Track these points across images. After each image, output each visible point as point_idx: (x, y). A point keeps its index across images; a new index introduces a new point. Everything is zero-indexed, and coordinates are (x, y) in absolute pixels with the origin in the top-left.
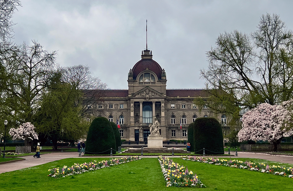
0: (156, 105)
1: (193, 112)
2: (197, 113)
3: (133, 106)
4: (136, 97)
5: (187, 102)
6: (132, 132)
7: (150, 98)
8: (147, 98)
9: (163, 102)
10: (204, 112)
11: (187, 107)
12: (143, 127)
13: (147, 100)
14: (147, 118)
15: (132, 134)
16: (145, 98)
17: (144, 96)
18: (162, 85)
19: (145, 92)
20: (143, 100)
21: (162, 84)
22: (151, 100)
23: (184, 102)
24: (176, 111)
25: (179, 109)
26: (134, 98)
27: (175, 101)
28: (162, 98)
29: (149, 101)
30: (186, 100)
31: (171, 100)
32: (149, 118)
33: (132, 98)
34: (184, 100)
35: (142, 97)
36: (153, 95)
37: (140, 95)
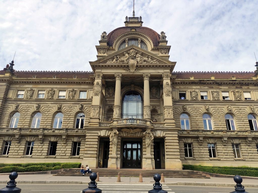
1: (225, 107)
2: (234, 109)
3: (100, 83)
4: (109, 63)
5: (209, 87)
7: (137, 66)
8: (133, 65)
12: (119, 129)
13: (132, 70)
14: (132, 116)
16: (127, 67)
17: (125, 62)
18: (161, 55)
19: (127, 55)
20: (123, 72)
21: (160, 53)
22: (139, 71)
23: (204, 88)
24: (190, 104)
25: (196, 100)
26: (102, 66)
27: (187, 87)
28: (166, 66)
29: (136, 73)
30: (208, 83)
31: (179, 83)
32: (136, 115)
33: (99, 66)
34: (205, 83)
35: (121, 64)
36: (145, 61)
37: (116, 60)
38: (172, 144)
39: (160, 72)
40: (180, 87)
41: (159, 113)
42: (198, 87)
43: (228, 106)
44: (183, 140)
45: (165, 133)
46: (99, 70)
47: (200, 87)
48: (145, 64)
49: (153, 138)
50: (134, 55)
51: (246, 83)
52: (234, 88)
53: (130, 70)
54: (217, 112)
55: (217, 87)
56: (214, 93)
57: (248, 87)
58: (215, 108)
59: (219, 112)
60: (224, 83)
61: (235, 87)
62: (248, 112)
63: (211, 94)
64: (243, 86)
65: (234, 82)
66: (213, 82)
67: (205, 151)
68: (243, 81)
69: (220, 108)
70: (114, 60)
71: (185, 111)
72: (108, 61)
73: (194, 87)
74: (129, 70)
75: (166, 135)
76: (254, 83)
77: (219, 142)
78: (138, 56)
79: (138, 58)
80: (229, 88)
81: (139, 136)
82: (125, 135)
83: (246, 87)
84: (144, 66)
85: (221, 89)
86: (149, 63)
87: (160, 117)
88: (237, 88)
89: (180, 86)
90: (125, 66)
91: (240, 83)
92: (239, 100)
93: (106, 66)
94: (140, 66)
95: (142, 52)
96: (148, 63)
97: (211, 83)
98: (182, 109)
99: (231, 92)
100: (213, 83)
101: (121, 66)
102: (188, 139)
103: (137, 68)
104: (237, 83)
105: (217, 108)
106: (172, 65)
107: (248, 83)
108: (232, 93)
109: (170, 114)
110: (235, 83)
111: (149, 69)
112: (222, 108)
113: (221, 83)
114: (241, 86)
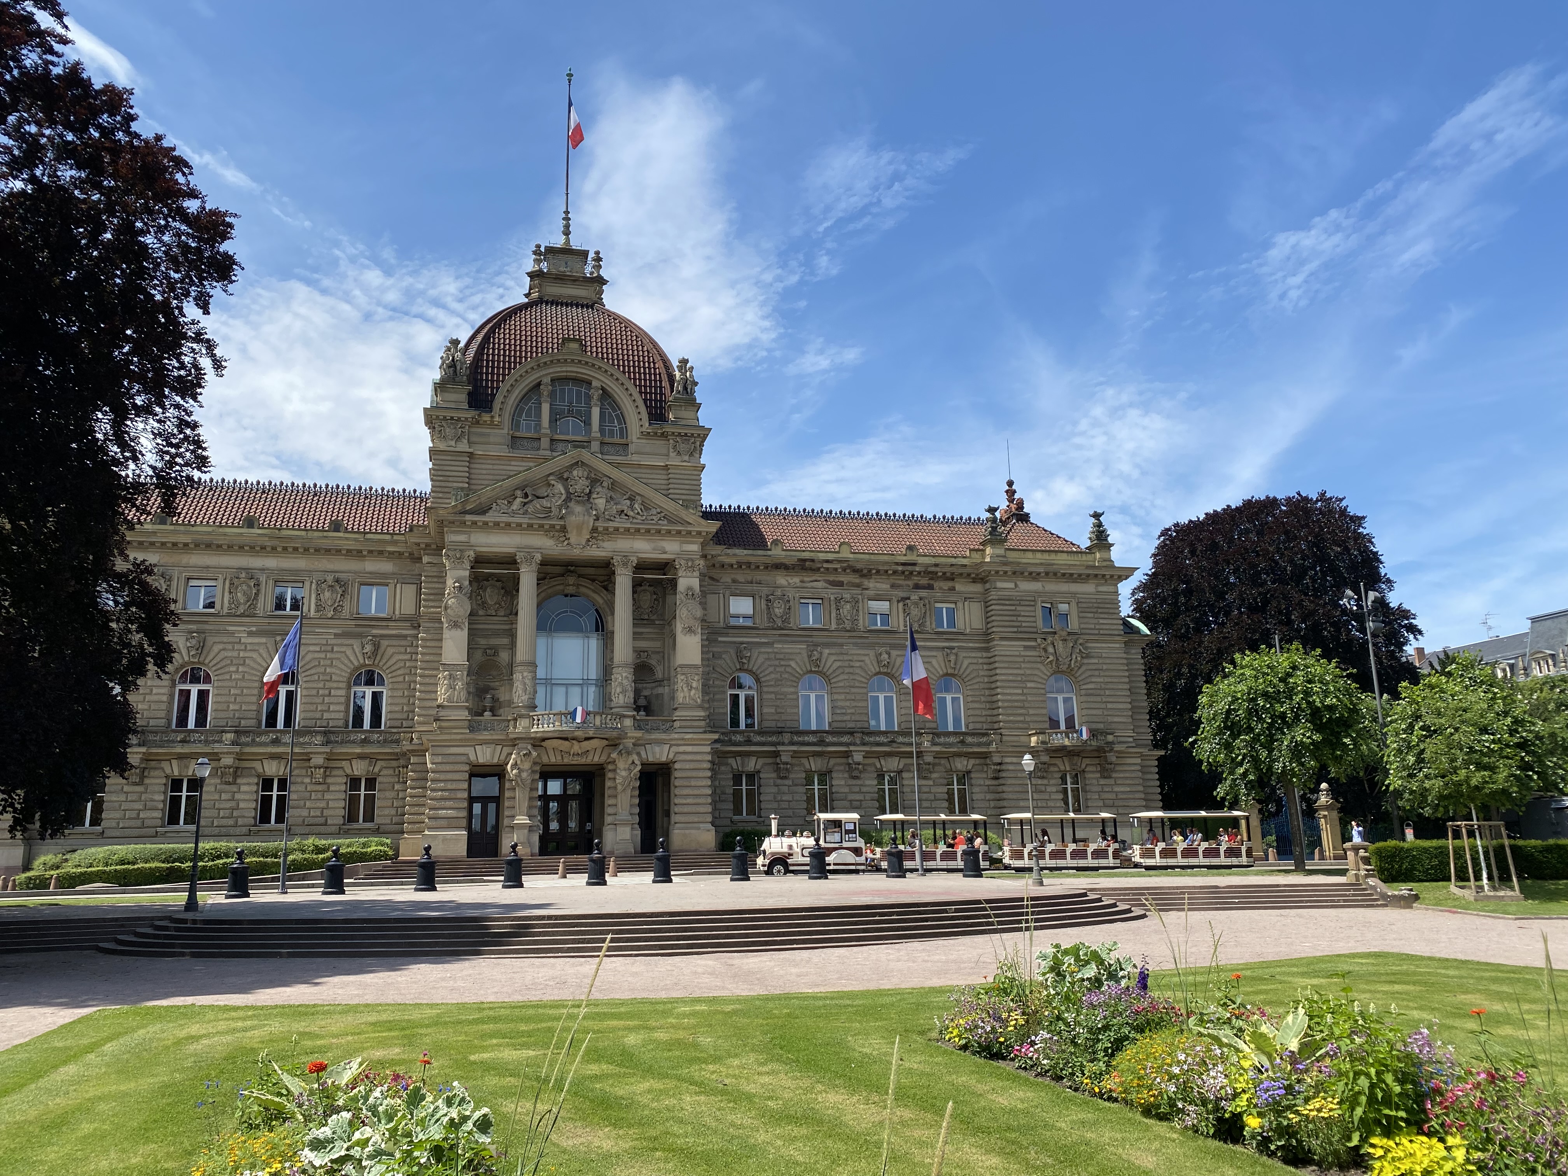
1: (872, 653)
3: (466, 583)
4: (493, 515)
5: (830, 583)
6: (449, 785)
7: (595, 529)
8: (579, 527)
9: (688, 567)
10: (939, 654)
11: (833, 615)
12: (539, 742)
13: (577, 542)
15: (448, 804)
16: (560, 531)
17: (555, 511)
18: (674, 461)
19: (560, 487)
20: (547, 544)
21: (673, 454)
22: (601, 544)
24: (763, 640)
25: (782, 629)
26: (474, 523)
27: (758, 578)
28: (689, 532)
29: (589, 550)
30: (827, 569)
31: (731, 565)
32: (581, 682)
33: (464, 522)
34: (819, 569)
35: (539, 518)
36: (621, 512)
37: (522, 502)
39: (670, 548)
40: (734, 580)
41: (659, 675)
42: (795, 581)
43: (879, 650)
44: (731, 761)
45: (675, 749)
46: (462, 538)
47: (802, 582)
48: (618, 522)
49: (639, 768)
50: (584, 489)
51: (944, 573)
52: (906, 589)
53: (569, 539)
54: (847, 670)
55: (856, 581)
56: (843, 603)
57: (950, 584)
58: (841, 657)
59: (851, 670)
60: (878, 571)
61: (910, 583)
62: (940, 670)
63: (833, 606)
64: (935, 581)
65: (910, 568)
66: (845, 565)
67: (797, 797)
68: (936, 565)
69: (855, 658)
70: (516, 505)
71: (746, 667)
72: (494, 505)
73: (781, 581)
74: (566, 542)
75: (678, 758)
76: (969, 575)
77: (841, 768)
78: (599, 496)
79: (596, 501)
80: (893, 586)
81: (596, 759)
83: (946, 585)
84: (616, 529)
85: (867, 589)
86: (635, 521)
87: (660, 690)
88: (917, 587)
89: (733, 576)
90: (553, 526)
91: (927, 573)
92: (917, 631)
93: (486, 523)
95: (610, 478)
96: (631, 520)
97: (836, 569)
98: (735, 660)
99: (898, 602)
100: (844, 570)
101: (541, 526)
102: (746, 759)
103: (595, 535)
104: (919, 573)
105: (846, 658)
107: (953, 574)
108: (901, 605)
109: (693, 690)
110: (911, 573)
111: (632, 538)
112: (863, 658)
113: (870, 571)
114: (931, 582)
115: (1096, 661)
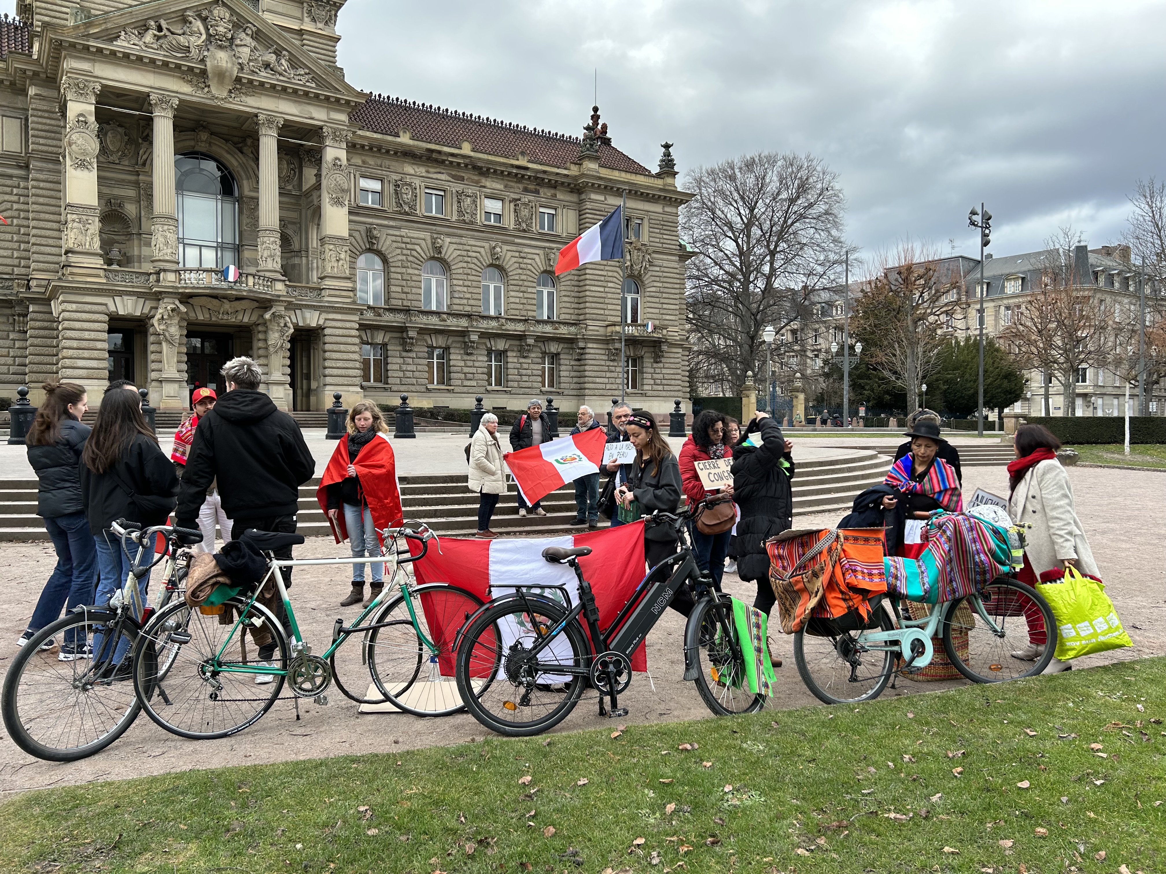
0: (283, 149)
1: (487, 245)
2: (510, 254)
3: (92, 119)
4: (122, 44)
5: (453, 177)
6: (86, 335)
7: (238, 80)
8: (221, 75)
9: (336, 137)
10: (541, 252)
11: (455, 207)
12: (186, 298)
13: (218, 92)
14: (201, 246)
15: (86, 354)
16: (200, 77)
17: (194, 52)
18: (309, 26)
19: (198, 25)
20: (185, 89)
21: (307, 20)
22: (244, 98)
23: (439, 176)
24: (392, 223)
25: (409, 215)
26: (100, 50)
27: (387, 163)
28: (338, 100)
29: (231, 103)
30: (451, 163)
31: (363, 146)
32: (215, 244)
33: (87, 48)
34: (443, 162)
35: (176, 57)
36: (267, 66)
37: (155, 35)
38: (342, 347)
39: (317, 115)
40: (364, 162)
41: (296, 245)
42: (421, 170)
43: (493, 244)
44: (362, 333)
45: (324, 316)
46: (85, 66)
47: (427, 172)
48: (264, 76)
49: (292, 331)
50: (225, 33)
51: (550, 180)
52: (518, 191)
53: (209, 86)
54: (465, 259)
55: (476, 178)
56: (463, 197)
57: (553, 191)
58: (460, 247)
59: (469, 259)
60: (495, 171)
61: (521, 186)
62: (541, 266)
63: (455, 199)
64: (542, 187)
65: (522, 172)
66: (467, 161)
67: (419, 368)
68: (545, 172)
69: (472, 248)
70: (149, 37)
71: (375, 247)
72: (123, 33)
73: (409, 169)
74: (206, 89)
75: (329, 324)
76: (569, 184)
77: (458, 345)
78: (242, 43)
79: (241, 49)
80: (505, 187)
81: (246, 320)
82: (201, 317)
83: (549, 192)
84: (262, 84)
85: (484, 187)
86: (282, 78)
88: (526, 190)
89: (363, 158)
90: (191, 69)
91: (536, 178)
92: (524, 231)
93: (113, 53)
94: (251, 81)
95: (255, 26)
96: (278, 76)
97: (459, 164)
98: (365, 240)
99: (510, 202)
100: (466, 165)
101: (178, 67)
102: (376, 333)
103: (238, 86)
104: (530, 177)
105: (464, 248)
106: (356, 102)
107: (556, 181)
108: (512, 205)
109: (341, 262)
110: (523, 176)
111: (279, 98)
112: (478, 249)
113: (488, 169)
114: (538, 188)
115: (658, 269)
